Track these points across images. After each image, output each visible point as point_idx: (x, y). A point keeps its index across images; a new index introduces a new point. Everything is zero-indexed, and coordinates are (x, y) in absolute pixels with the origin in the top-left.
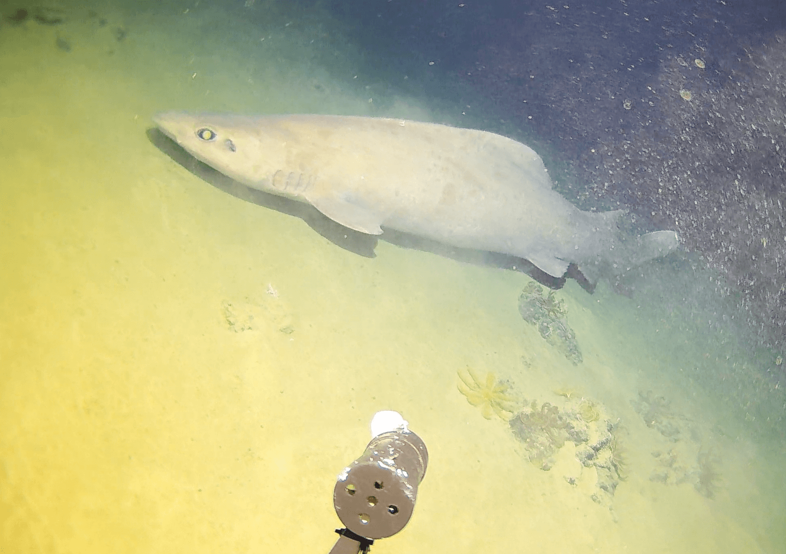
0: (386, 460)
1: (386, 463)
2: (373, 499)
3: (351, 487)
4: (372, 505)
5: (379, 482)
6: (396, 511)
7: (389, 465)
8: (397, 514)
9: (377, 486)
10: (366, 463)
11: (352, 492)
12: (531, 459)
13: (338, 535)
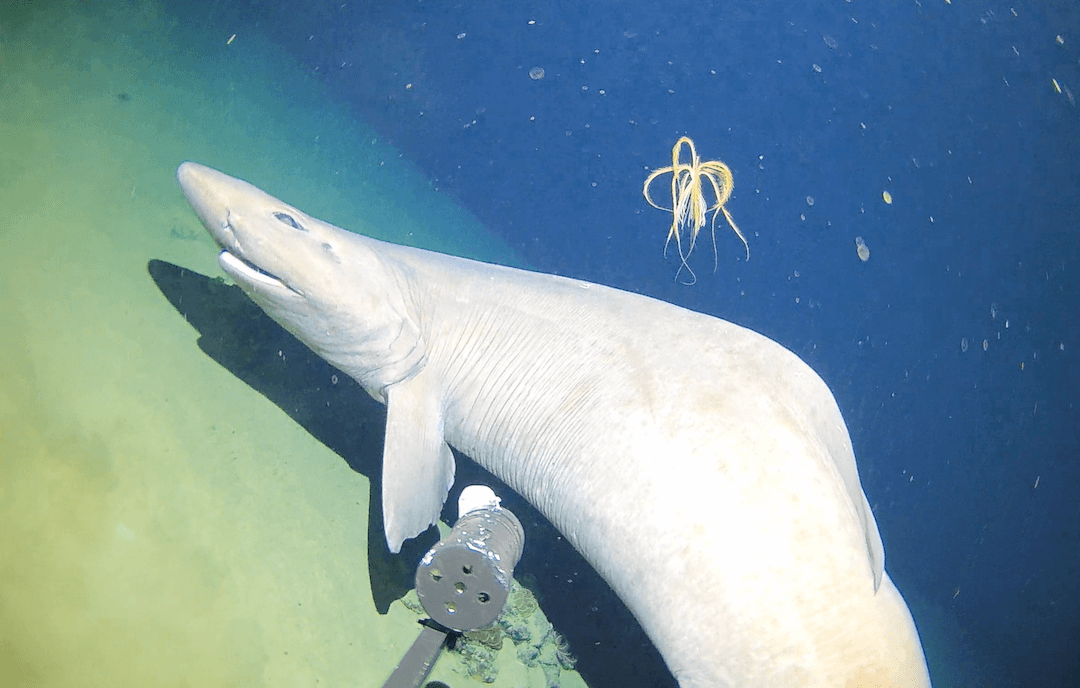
0: (475, 541)
1: (475, 545)
2: (462, 586)
3: (436, 573)
4: (460, 591)
5: (468, 567)
6: (486, 598)
7: (478, 547)
8: (488, 602)
9: (466, 571)
10: (453, 545)
11: (438, 578)
12: (471, 673)
13: (420, 626)
